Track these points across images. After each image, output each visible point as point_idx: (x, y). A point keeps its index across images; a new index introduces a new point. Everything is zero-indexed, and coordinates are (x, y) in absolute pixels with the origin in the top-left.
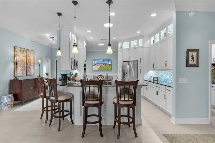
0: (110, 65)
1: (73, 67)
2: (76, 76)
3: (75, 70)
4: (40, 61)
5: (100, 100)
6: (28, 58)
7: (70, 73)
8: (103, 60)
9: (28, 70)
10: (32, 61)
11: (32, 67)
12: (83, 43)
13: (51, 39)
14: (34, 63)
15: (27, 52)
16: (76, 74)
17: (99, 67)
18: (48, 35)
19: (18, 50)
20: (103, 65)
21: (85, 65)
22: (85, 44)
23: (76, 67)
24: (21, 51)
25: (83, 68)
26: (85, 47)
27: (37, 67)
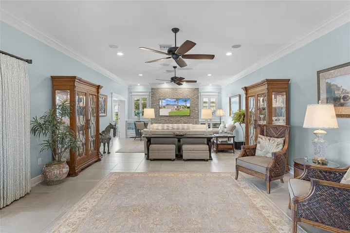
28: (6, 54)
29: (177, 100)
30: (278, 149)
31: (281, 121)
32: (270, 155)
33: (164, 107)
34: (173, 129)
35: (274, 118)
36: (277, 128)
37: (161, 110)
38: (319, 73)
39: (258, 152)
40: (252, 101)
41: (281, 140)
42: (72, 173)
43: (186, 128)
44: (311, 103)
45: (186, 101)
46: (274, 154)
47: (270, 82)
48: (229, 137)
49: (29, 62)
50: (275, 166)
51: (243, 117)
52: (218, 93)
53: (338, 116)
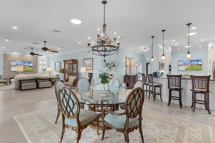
0: (200, 65)
1: (160, 68)
2: (163, 74)
3: (162, 70)
4: (137, 65)
5: (180, 86)
6: (131, 63)
7: (158, 72)
8: (191, 61)
9: (131, 70)
10: (133, 65)
11: (133, 68)
12: (168, 49)
13: (144, 50)
14: (134, 66)
15: (131, 60)
16: (162, 73)
17: (186, 67)
18: (142, 47)
19: (127, 58)
20: (190, 65)
21: (170, 66)
22: (170, 49)
23: (162, 68)
24: (128, 59)
25: (168, 68)
26: (170, 52)
27: (135, 68)
30: (75, 79)
31: (75, 72)
32: (73, 81)
35: (73, 71)
36: (74, 73)
38: (83, 59)
39: (69, 81)
40: (67, 65)
41: (75, 76)
44: (82, 67)
46: (74, 80)
47: (72, 60)
48: (56, 79)
50: (74, 82)
51: (63, 71)
52: (48, 60)
53: (86, 70)
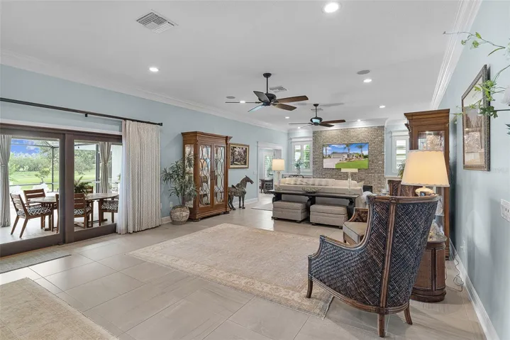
28: (143, 122)
29: (348, 145)
33: (329, 156)
34: (307, 184)
37: (324, 160)
42: (192, 219)
43: (323, 183)
45: (361, 147)
49: (161, 124)
